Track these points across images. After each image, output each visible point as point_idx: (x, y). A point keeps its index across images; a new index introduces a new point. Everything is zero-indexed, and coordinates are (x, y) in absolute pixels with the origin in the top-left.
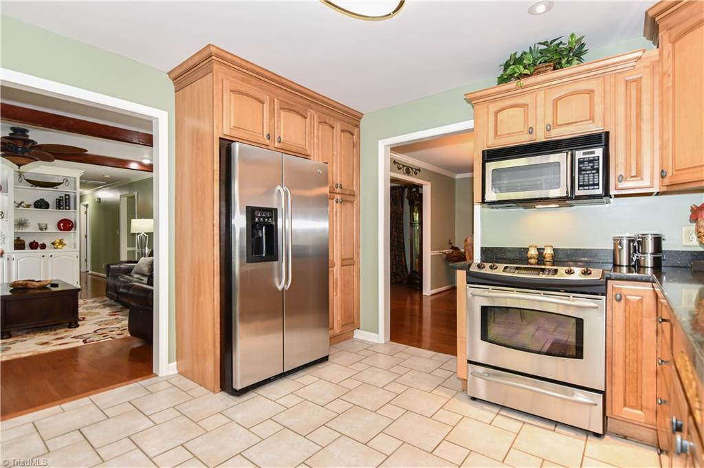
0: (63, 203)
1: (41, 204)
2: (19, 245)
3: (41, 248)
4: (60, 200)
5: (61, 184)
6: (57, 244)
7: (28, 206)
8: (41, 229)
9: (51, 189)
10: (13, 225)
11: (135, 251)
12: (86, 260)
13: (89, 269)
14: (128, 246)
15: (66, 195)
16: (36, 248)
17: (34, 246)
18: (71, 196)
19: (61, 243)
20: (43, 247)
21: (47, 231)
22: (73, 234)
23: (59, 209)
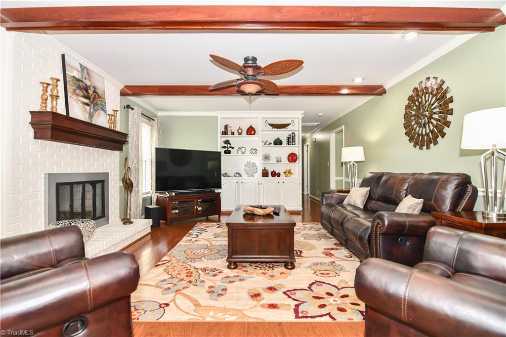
0: (291, 140)
1: (278, 142)
2: (265, 174)
3: (277, 176)
4: (289, 138)
5: (289, 124)
6: (287, 173)
7: (270, 144)
8: (278, 161)
9: (283, 129)
10: (262, 159)
11: (343, 180)
12: (307, 186)
13: (309, 193)
14: (336, 176)
15: (292, 133)
16: (275, 176)
17: (274, 174)
18: (296, 134)
19: (290, 172)
20: (279, 175)
21: (281, 163)
22: (297, 165)
23: (289, 145)
